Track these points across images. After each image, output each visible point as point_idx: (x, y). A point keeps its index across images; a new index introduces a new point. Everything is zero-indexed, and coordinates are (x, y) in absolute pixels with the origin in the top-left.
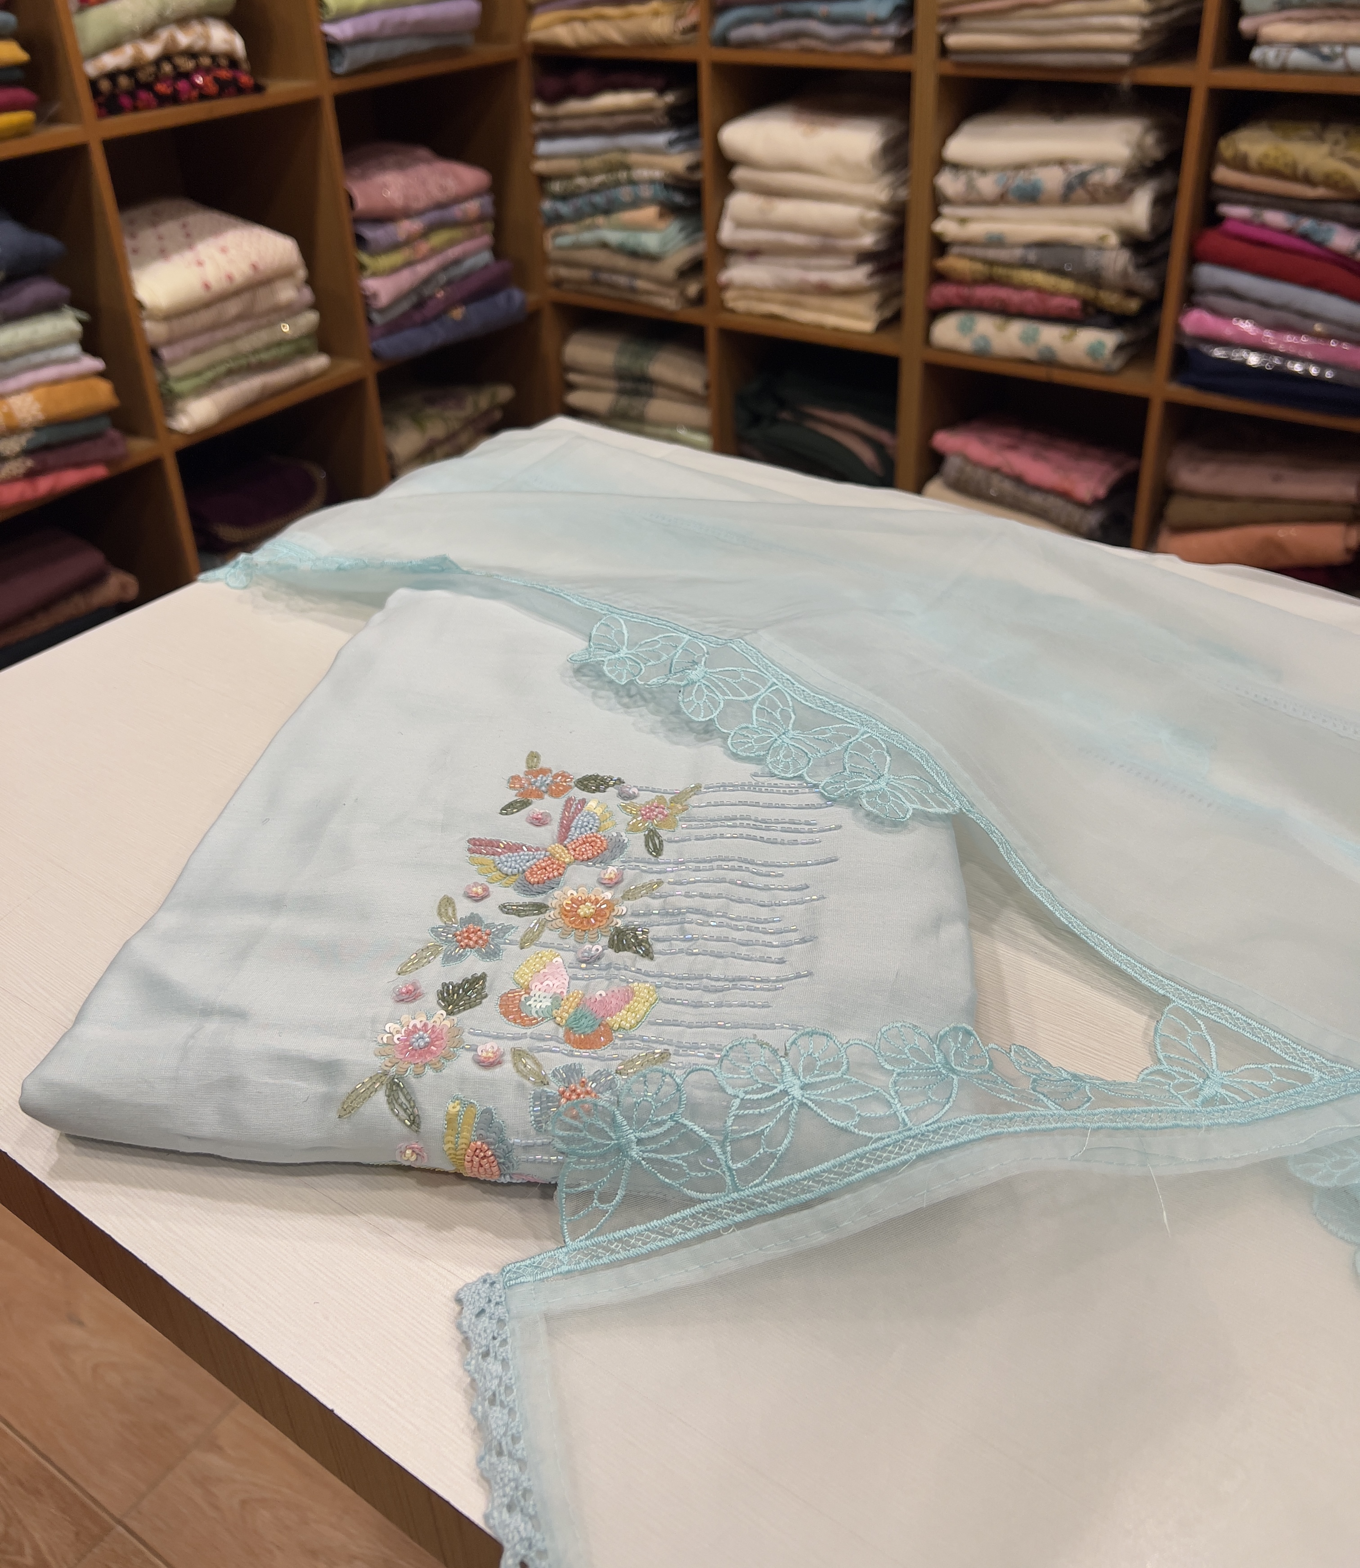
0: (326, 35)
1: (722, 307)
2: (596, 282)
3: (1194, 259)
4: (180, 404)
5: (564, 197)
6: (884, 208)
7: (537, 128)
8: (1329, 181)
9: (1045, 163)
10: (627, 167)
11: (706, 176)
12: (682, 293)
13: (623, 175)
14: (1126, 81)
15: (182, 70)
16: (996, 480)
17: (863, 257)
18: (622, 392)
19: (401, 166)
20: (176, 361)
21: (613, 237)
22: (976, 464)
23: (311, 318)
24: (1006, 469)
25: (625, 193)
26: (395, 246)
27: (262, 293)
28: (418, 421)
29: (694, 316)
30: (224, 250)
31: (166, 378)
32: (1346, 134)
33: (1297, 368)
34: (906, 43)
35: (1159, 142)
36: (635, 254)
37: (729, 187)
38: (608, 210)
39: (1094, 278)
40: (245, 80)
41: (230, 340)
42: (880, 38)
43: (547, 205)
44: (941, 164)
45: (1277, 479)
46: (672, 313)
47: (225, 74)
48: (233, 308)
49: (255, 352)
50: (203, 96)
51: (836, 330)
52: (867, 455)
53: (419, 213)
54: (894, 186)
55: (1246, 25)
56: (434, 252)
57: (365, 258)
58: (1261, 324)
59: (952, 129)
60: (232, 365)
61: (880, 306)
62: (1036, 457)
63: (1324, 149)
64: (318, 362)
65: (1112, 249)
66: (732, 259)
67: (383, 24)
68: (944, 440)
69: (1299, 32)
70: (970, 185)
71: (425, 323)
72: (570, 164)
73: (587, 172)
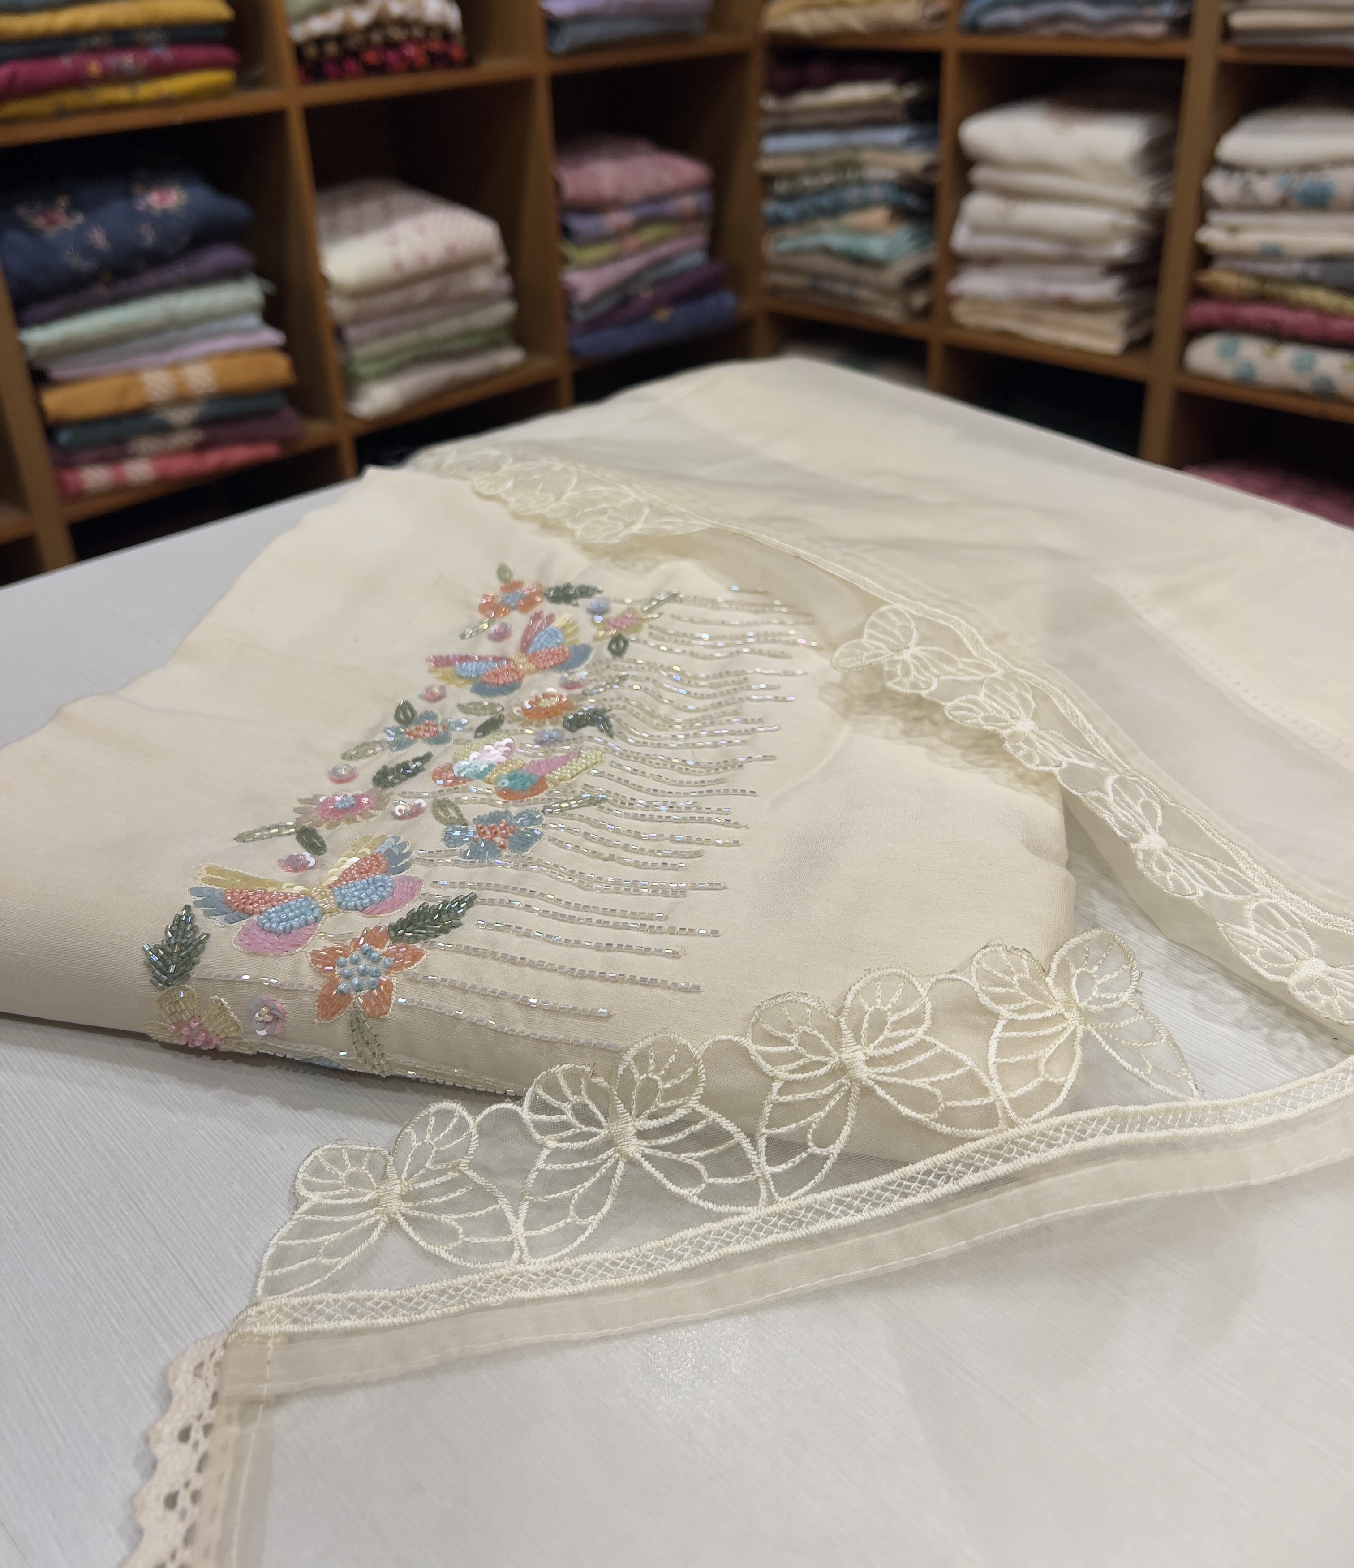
0: (545, 11)
1: (949, 320)
2: (815, 290)
4: (361, 388)
5: (788, 199)
6: (1141, 214)
7: (765, 123)
9: (1340, 162)
10: (858, 166)
11: (942, 178)
12: (907, 304)
13: (852, 175)
15: (393, 40)
17: (1114, 268)
19: (616, 156)
20: (361, 343)
21: (837, 241)
23: (507, 309)
25: (853, 194)
26: (601, 239)
27: (455, 278)
29: (918, 329)
30: (421, 231)
31: (350, 359)
34: (1182, 26)
36: (860, 260)
38: (834, 212)
40: (457, 51)
41: (420, 325)
42: (1151, 20)
43: (771, 207)
44: (1213, 163)
46: (894, 325)
47: (436, 46)
48: (424, 291)
49: (446, 340)
50: (412, 68)
51: (1078, 350)
53: (630, 206)
54: (1156, 191)
56: (644, 248)
57: (569, 250)
59: (1227, 126)
60: (420, 351)
61: (1128, 326)
64: (511, 356)
66: (964, 268)
70: (1246, 189)
71: (628, 322)
72: (797, 163)
73: (815, 172)
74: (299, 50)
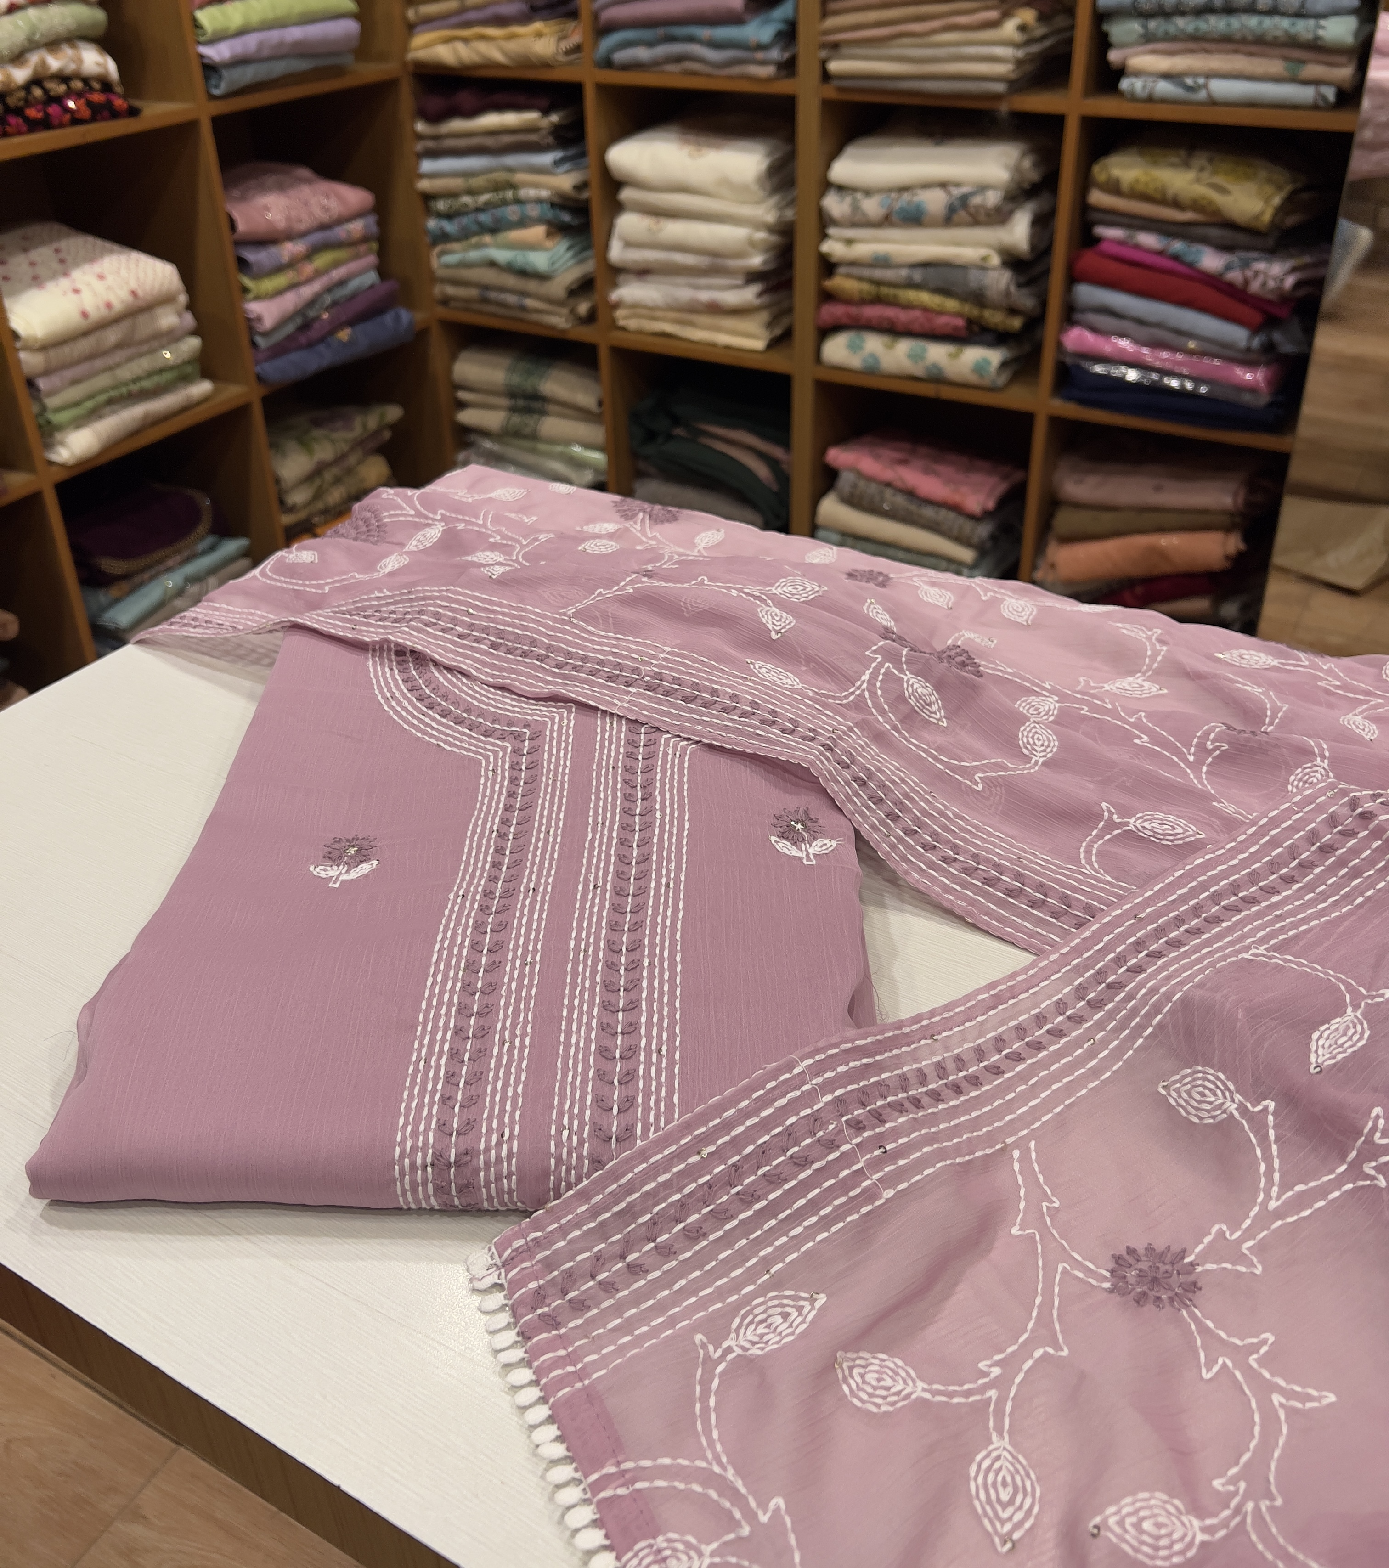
0: (202, 56)
1: (613, 325)
2: (485, 300)
3: (1073, 278)
4: (58, 436)
5: (449, 216)
6: (771, 229)
7: (419, 146)
8: (1196, 205)
9: (927, 185)
10: (513, 186)
11: (593, 195)
12: (573, 311)
13: (509, 194)
14: (1004, 108)
15: (52, 93)
16: (888, 493)
17: (752, 277)
18: (513, 410)
19: (281, 188)
20: (52, 393)
21: (502, 256)
22: (870, 479)
23: (193, 343)
24: (898, 484)
25: (512, 212)
26: (279, 269)
27: (142, 319)
28: (305, 444)
29: (585, 334)
30: (101, 277)
31: (44, 409)
32: (1211, 160)
33: (1174, 383)
34: (789, 67)
35: (1036, 165)
36: (524, 273)
37: (617, 207)
38: (494, 230)
39: (978, 298)
40: (119, 103)
41: (110, 368)
42: (763, 63)
43: (432, 224)
44: (827, 185)
45: (1158, 489)
46: (563, 331)
47: (98, 97)
48: (112, 336)
49: (137, 380)
50: (76, 120)
51: (728, 347)
52: (762, 471)
53: (303, 235)
54: (781, 208)
55: (1114, 56)
56: (318, 274)
57: (247, 282)
58: (1136, 341)
59: (835, 153)
60: (112, 393)
61: (770, 325)
62: (927, 471)
63: (1190, 175)
64: (202, 388)
65: (994, 269)
66: (621, 278)
67: (261, 45)
68: (837, 456)
69: (1163, 63)
70: (856, 207)
71: (310, 345)
72: (454, 183)
73: (471, 192)
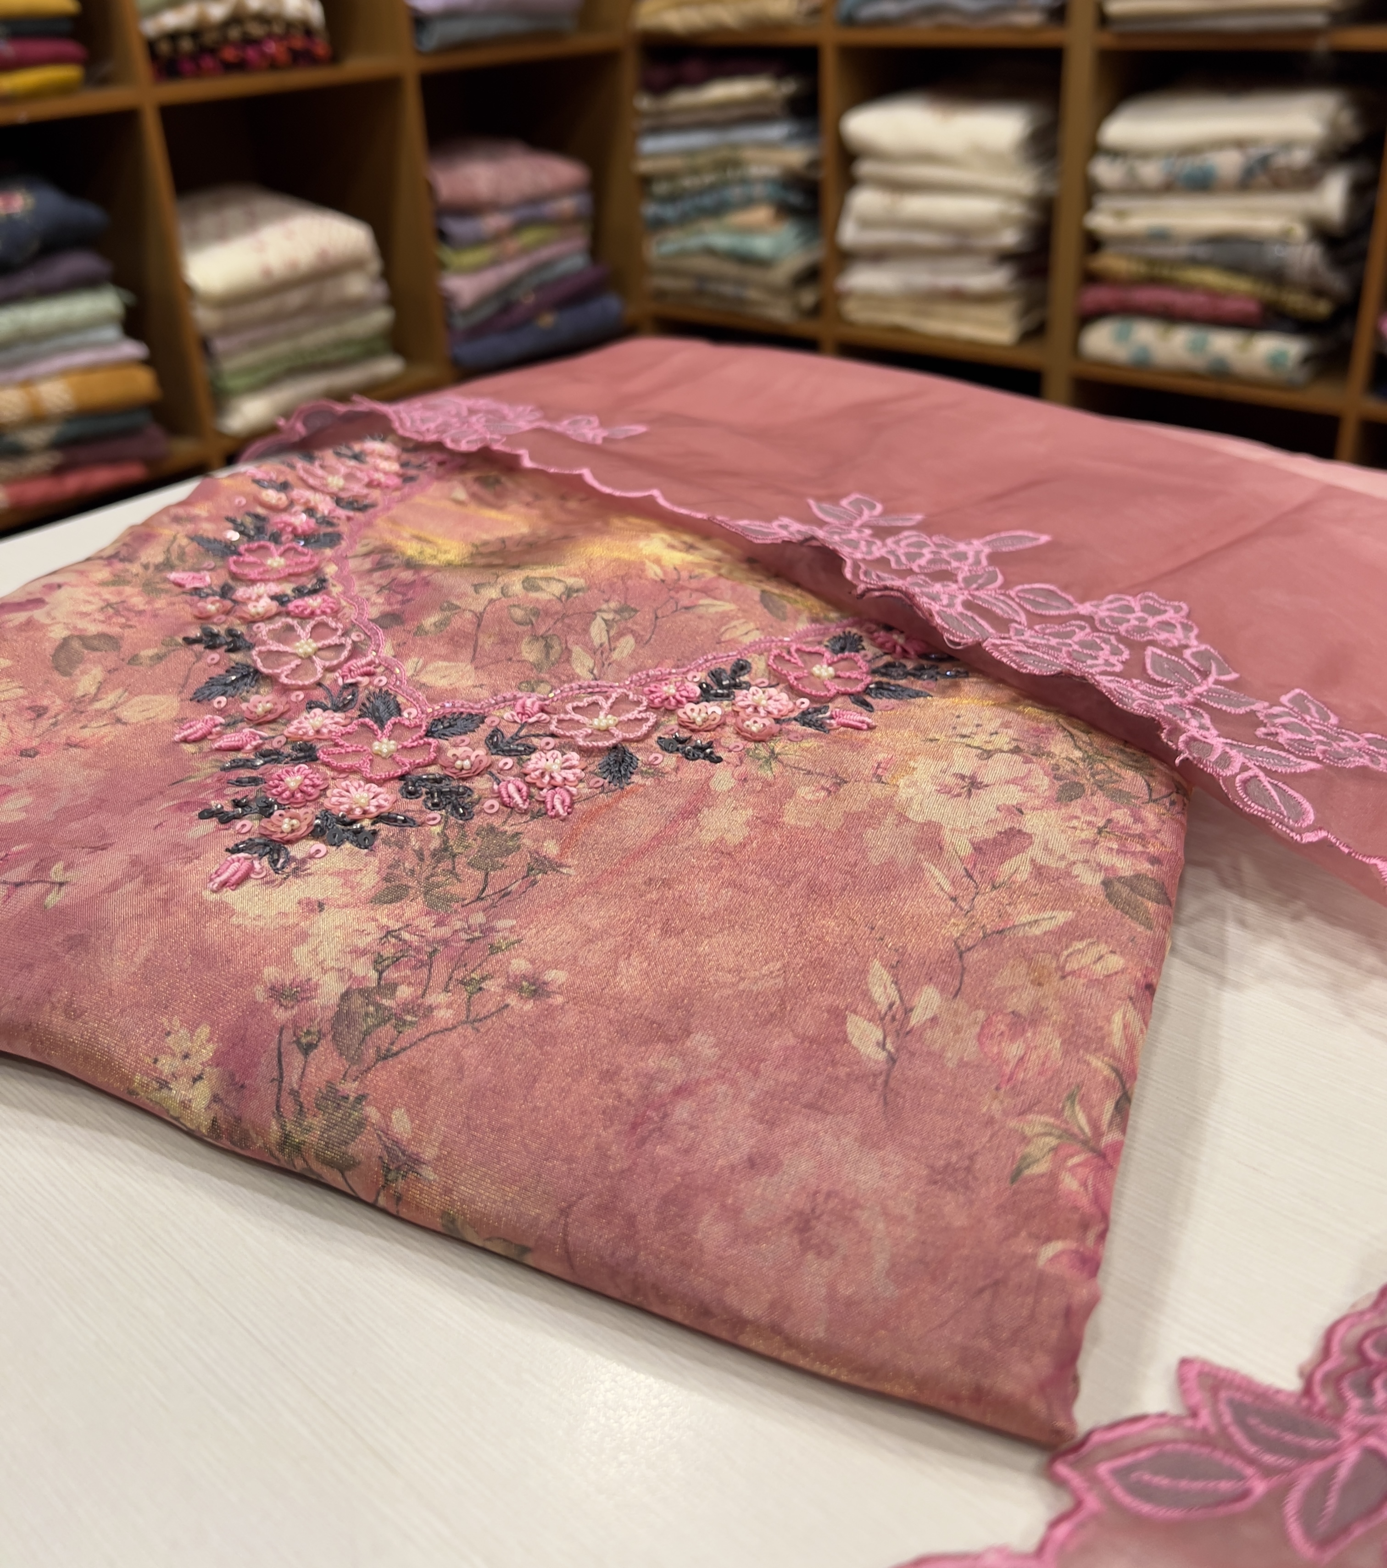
0: (411, 6)
1: (840, 318)
2: (700, 293)
4: (232, 403)
5: (670, 200)
6: (1029, 202)
7: (641, 124)
9: (1221, 145)
10: (740, 164)
11: (827, 173)
12: (797, 303)
13: (733, 174)
14: (1321, 45)
15: (252, 36)
17: (1004, 257)
19: (490, 157)
20: (229, 356)
21: (722, 241)
23: (384, 316)
25: (735, 193)
26: (479, 242)
27: (328, 285)
29: (808, 328)
30: (290, 236)
31: (218, 373)
34: (1059, 14)
35: (1357, 121)
36: (747, 260)
37: (851, 183)
38: (716, 213)
39: (1278, 277)
40: (321, 48)
41: (292, 335)
42: (1028, 9)
43: (650, 210)
44: (1096, 149)
46: (786, 325)
47: (298, 43)
48: (295, 299)
49: (322, 349)
50: (273, 65)
51: (973, 342)
53: (508, 208)
54: (1042, 179)
56: (524, 251)
57: (446, 254)
59: (1108, 113)
60: (293, 362)
61: (1022, 316)
64: (391, 365)
65: (1300, 243)
66: (853, 264)
70: (1131, 173)
71: (511, 329)
72: (676, 163)
73: (695, 171)
74: (151, 45)
